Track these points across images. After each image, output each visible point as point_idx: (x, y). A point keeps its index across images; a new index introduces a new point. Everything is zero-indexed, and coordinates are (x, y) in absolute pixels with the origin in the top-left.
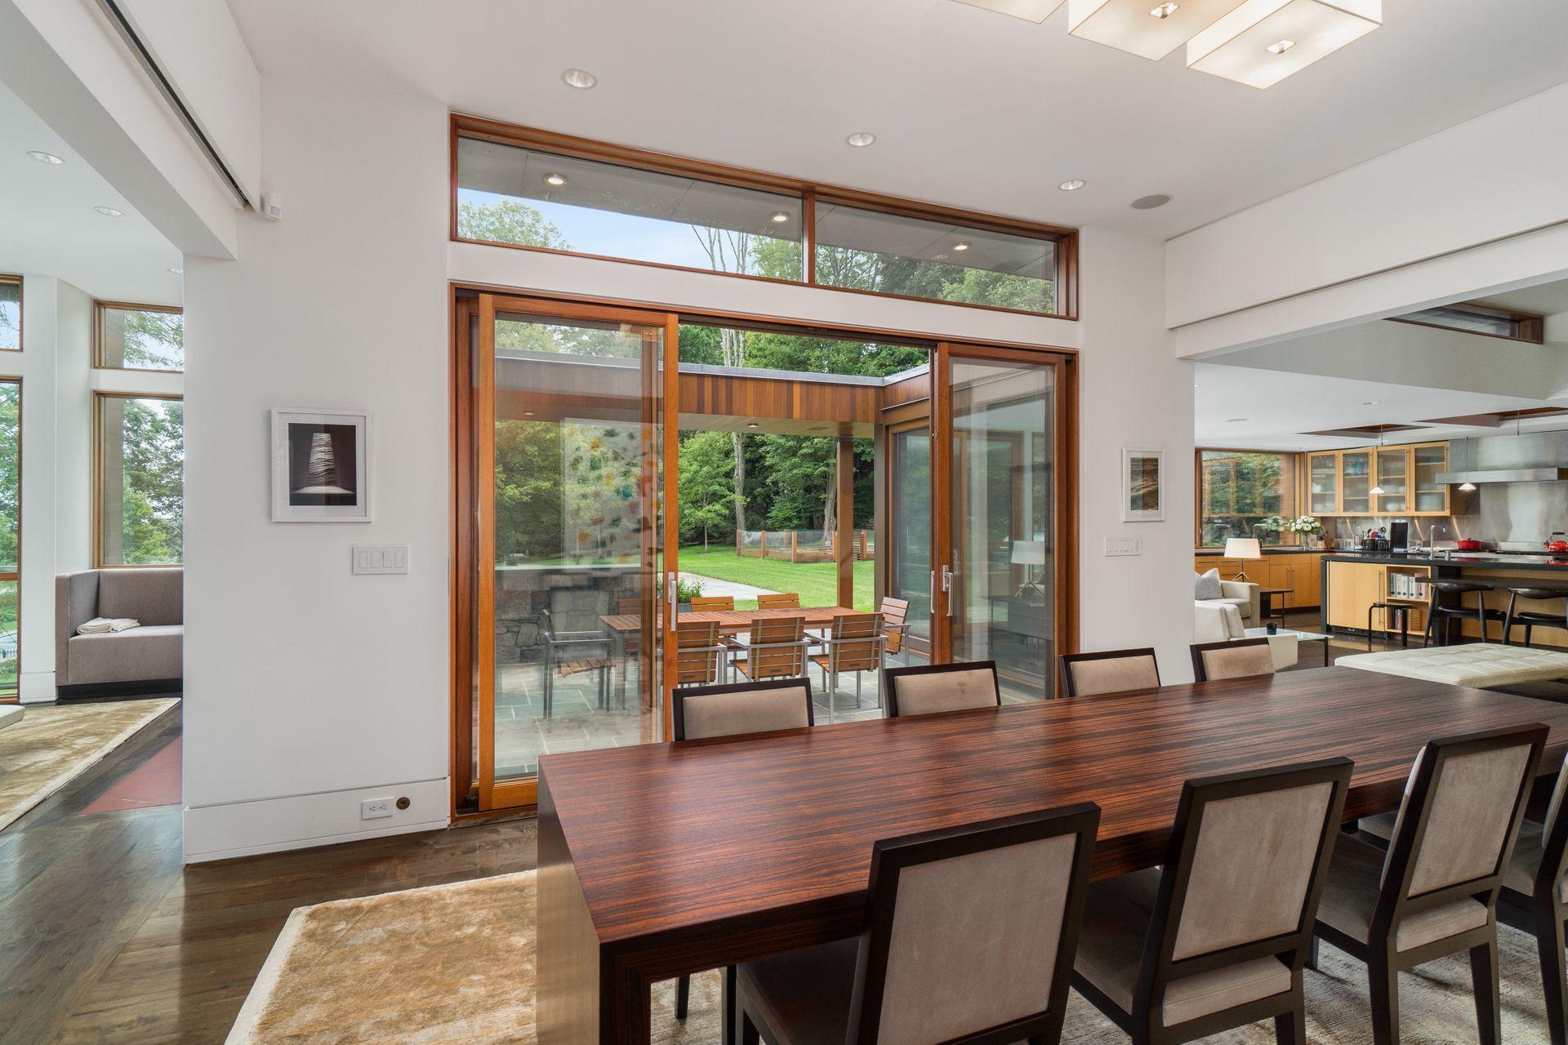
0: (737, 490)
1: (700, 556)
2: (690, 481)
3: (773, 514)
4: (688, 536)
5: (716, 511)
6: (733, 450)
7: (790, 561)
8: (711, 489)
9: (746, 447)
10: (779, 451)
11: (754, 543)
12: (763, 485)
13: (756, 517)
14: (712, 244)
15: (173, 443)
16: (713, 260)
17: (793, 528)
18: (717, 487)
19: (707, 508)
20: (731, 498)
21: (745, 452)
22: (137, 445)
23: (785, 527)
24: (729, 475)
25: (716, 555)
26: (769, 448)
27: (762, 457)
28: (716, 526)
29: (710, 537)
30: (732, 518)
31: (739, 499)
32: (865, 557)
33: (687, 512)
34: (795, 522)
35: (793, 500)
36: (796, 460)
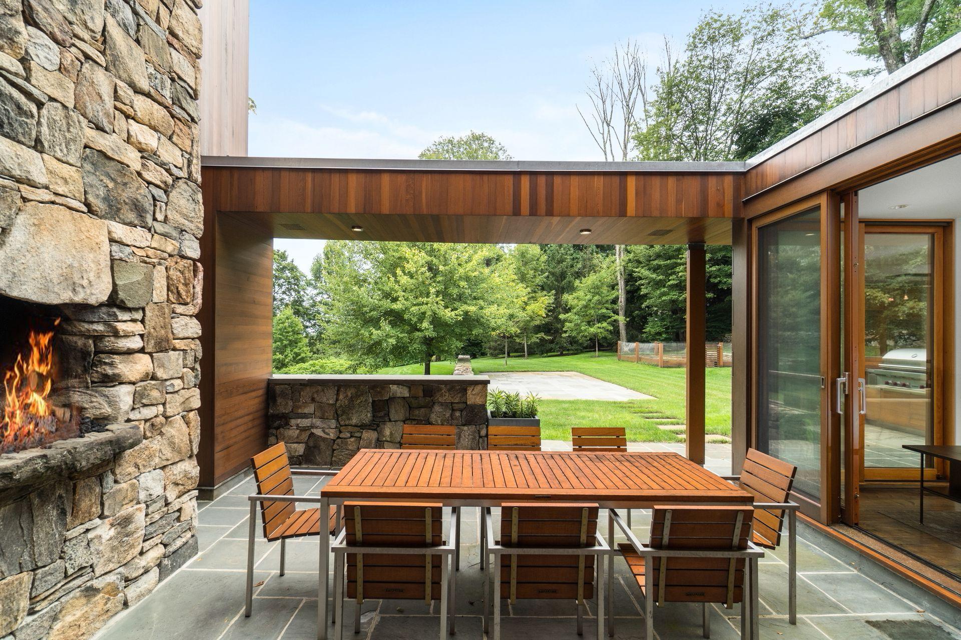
0: (620, 313)
1: (593, 359)
2: (586, 307)
3: (647, 330)
4: (585, 345)
5: (603, 328)
6: (617, 284)
7: (658, 366)
8: (600, 312)
9: (627, 282)
10: (651, 284)
11: (632, 351)
12: (640, 309)
13: (635, 332)
14: (605, 143)
15: (316, 292)
16: (606, 154)
17: (662, 341)
18: (604, 311)
19: (597, 325)
20: (615, 318)
21: (626, 285)
22: (299, 292)
23: (657, 340)
24: (615, 301)
25: (604, 359)
26: (643, 282)
27: (639, 289)
28: (605, 338)
29: (600, 346)
30: (616, 332)
31: (621, 319)
32: (721, 364)
33: (583, 328)
34: (664, 336)
35: (663, 320)
36: (663, 290)
